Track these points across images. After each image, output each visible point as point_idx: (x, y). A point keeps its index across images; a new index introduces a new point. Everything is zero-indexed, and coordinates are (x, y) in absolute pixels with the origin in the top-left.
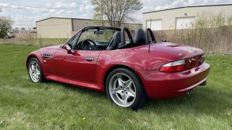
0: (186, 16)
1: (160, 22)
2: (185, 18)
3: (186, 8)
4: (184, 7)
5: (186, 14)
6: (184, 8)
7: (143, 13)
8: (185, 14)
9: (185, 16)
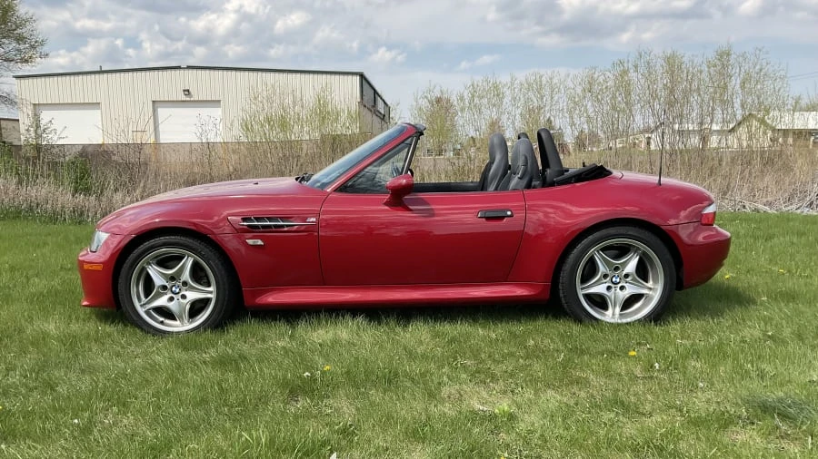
0: (188, 99)
1: (94, 115)
2: (186, 103)
3: (186, 71)
4: (179, 68)
5: (188, 91)
6: (178, 71)
7: (17, 77)
8: (184, 91)
9: (184, 98)
